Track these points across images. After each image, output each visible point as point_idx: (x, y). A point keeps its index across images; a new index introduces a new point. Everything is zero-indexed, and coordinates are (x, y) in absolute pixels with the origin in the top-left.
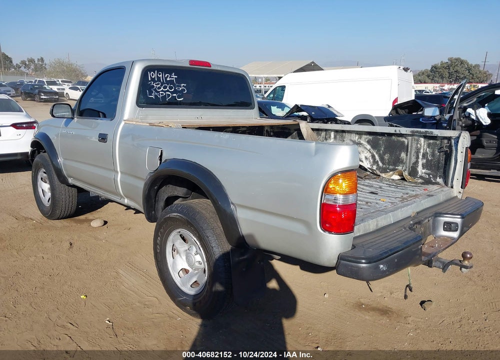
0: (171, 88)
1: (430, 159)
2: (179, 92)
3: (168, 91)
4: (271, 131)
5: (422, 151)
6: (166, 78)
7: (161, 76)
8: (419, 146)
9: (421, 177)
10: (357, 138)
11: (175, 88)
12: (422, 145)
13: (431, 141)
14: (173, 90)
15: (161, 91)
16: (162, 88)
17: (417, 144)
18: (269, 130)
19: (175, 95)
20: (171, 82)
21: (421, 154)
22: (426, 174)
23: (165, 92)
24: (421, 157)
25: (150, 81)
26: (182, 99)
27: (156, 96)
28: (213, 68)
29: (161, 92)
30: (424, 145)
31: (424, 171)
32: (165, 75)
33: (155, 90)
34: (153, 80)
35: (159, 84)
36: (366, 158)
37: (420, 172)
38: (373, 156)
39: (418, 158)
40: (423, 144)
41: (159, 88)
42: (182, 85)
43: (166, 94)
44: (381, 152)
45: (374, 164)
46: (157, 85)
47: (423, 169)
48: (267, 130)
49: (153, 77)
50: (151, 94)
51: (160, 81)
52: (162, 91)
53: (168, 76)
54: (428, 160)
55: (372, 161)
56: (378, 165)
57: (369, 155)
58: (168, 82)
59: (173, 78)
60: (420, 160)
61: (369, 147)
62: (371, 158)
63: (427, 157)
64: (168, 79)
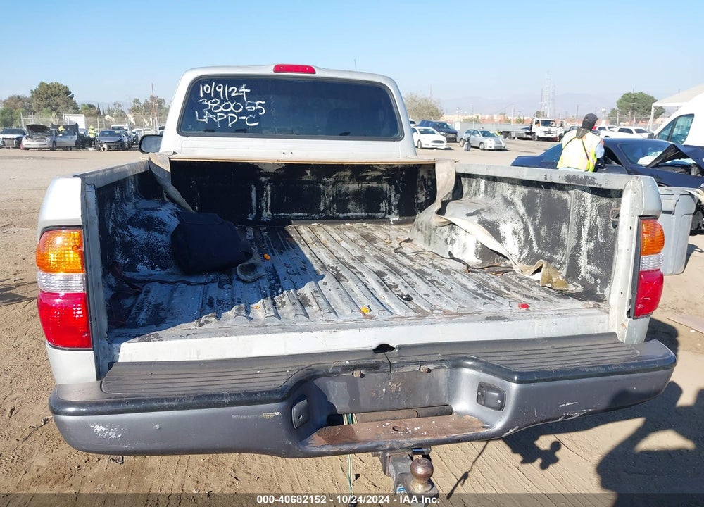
0: (237, 107)
1: (601, 241)
2: (252, 113)
3: (231, 112)
4: (428, 179)
5: (587, 222)
6: (229, 94)
7: (221, 90)
8: (581, 210)
9: (584, 282)
10: (510, 192)
11: (244, 107)
12: (589, 209)
13: (604, 201)
14: (241, 110)
15: (220, 112)
16: (222, 108)
17: (580, 206)
18: (426, 177)
19: (244, 118)
20: (239, 99)
21: (586, 229)
22: (592, 274)
23: (226, 113)
24: (585, 235)
25: (203, 98)
26: (258, 123)
27: (210, 119)
28: (319, 74)
29: (218, 114)
30: (592, 208)
31: (589, 267)
32: (228, 89)
33: (210, 111)
34: (208, 96)
35: (217, 102)
36: (514, 232)
37: (582, 269)
38: (526, 229)
39: (579, 237)
40: (589, 205)
41: (217, 108)
42: (258, 103)
43: (227, 117)
44: (538, 221)
45: (525, 247)
46: (214, 103)
47: (589, 262)
48: (423, 177)
49: (208, 92)
50: (201, 117)
51: (219, 98)
52: (222, 112)
53: (233, 90)
54: (597, 243)
55: (523, 238)
56: (531, 248)
57: (519, 227)
58: (232, 99)
59: (243, 92)
60: (583, 243)
61: (522, 210)
62: (522, 232)
63: (597, 238)
64: (233, 94)
